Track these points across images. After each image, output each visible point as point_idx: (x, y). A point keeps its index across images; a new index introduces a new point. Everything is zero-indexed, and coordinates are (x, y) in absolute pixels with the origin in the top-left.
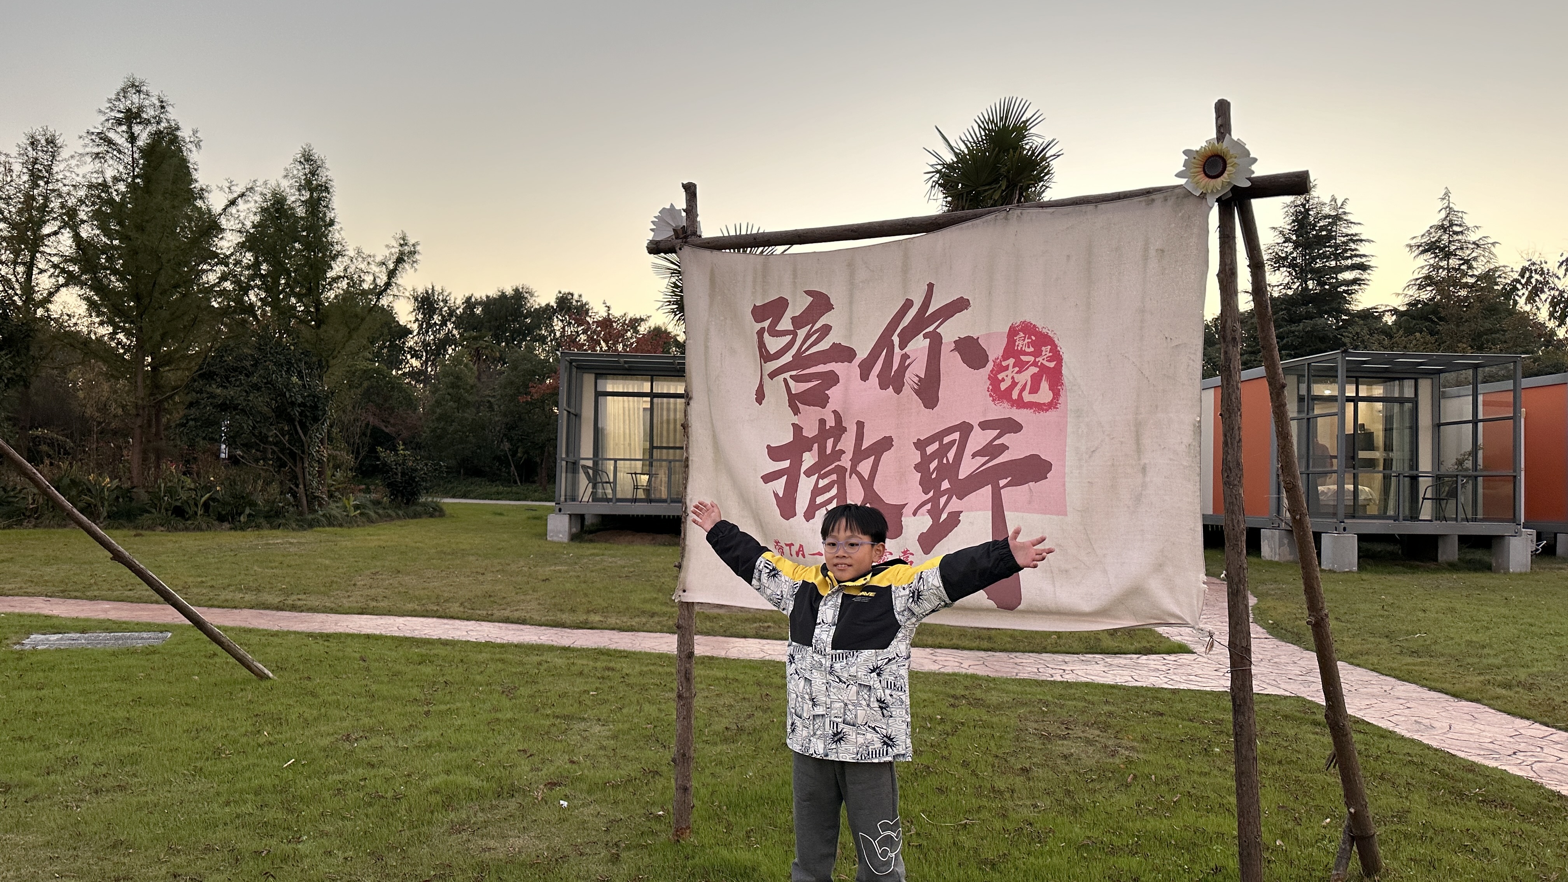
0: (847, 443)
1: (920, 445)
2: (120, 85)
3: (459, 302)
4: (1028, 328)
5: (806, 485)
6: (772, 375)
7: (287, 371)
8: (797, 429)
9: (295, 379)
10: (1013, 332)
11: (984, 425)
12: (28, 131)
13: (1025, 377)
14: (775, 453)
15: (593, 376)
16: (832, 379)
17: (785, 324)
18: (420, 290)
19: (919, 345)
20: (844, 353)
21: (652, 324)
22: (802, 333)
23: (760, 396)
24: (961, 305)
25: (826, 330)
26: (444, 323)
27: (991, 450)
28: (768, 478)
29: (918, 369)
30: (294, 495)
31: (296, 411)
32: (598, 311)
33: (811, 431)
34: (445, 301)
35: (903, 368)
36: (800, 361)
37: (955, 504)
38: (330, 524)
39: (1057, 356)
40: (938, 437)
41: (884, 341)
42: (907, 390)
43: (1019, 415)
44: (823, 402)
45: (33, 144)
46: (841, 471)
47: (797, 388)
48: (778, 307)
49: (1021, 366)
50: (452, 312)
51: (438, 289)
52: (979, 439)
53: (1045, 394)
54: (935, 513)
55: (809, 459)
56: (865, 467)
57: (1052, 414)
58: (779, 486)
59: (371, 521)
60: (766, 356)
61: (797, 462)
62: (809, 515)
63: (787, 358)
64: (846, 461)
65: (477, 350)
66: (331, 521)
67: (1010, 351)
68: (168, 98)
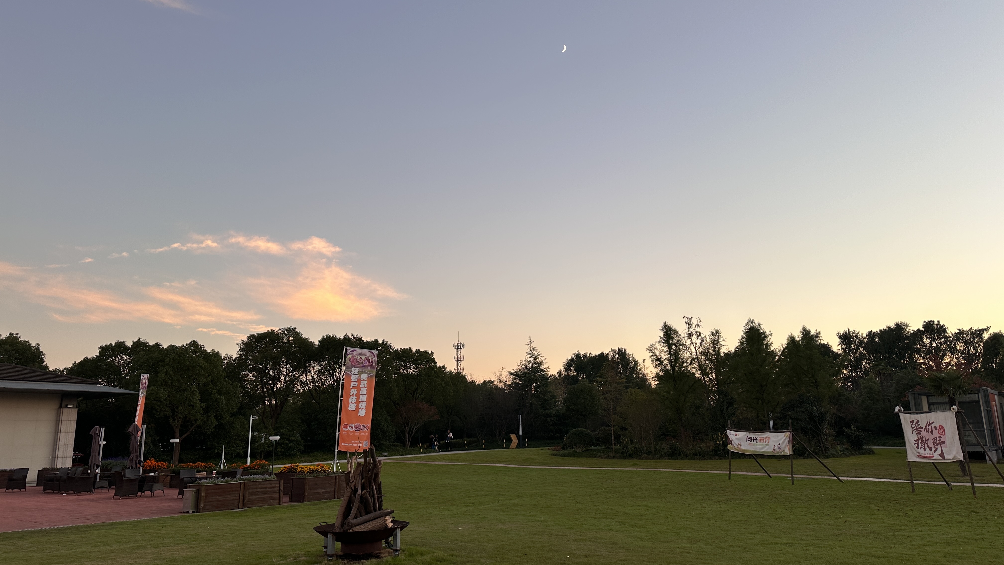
0: (924, 439)
1: (932, 439)
3: (864, 335)
4: (941, 425)
5: (920, 445)
6: (914, 430)
8: (918, 437)
10: (939, 426)
11: (938, 437)
13: (941, 431)
14: (915, 441)
16: (921, 431)
17: (914, 424)
18: (842, 332)
19: (930, 427)
20: (922, 428)
22: (916, 425)
23: (913, 433)
24: (933, 422)
25: (919, 425)
28: (915, 444)
29: (930, 430)
33: (920, 438)
34: (857, 336)
35: (928, 430)
36: (917, 429)
37: (937, 447)
39: (944, 429)
40: (934, 438)
41: (926, 426)
42: (929, 433)
43: (942, 436)
44: (920, 434)
46: (924, 443)
47: (917, 432)
48: (913, 421)
50: (861, 342)
51: (852, 330)
52: (938, 439)
53: (944, 434)
54: (935, 448)
55: (920, 441)
56: (927, 442)
57: (945, 436)
60: (912, 428)
62: (921, 449)
63: (915, 428)
65: (879, 371)
67: (939, 428)
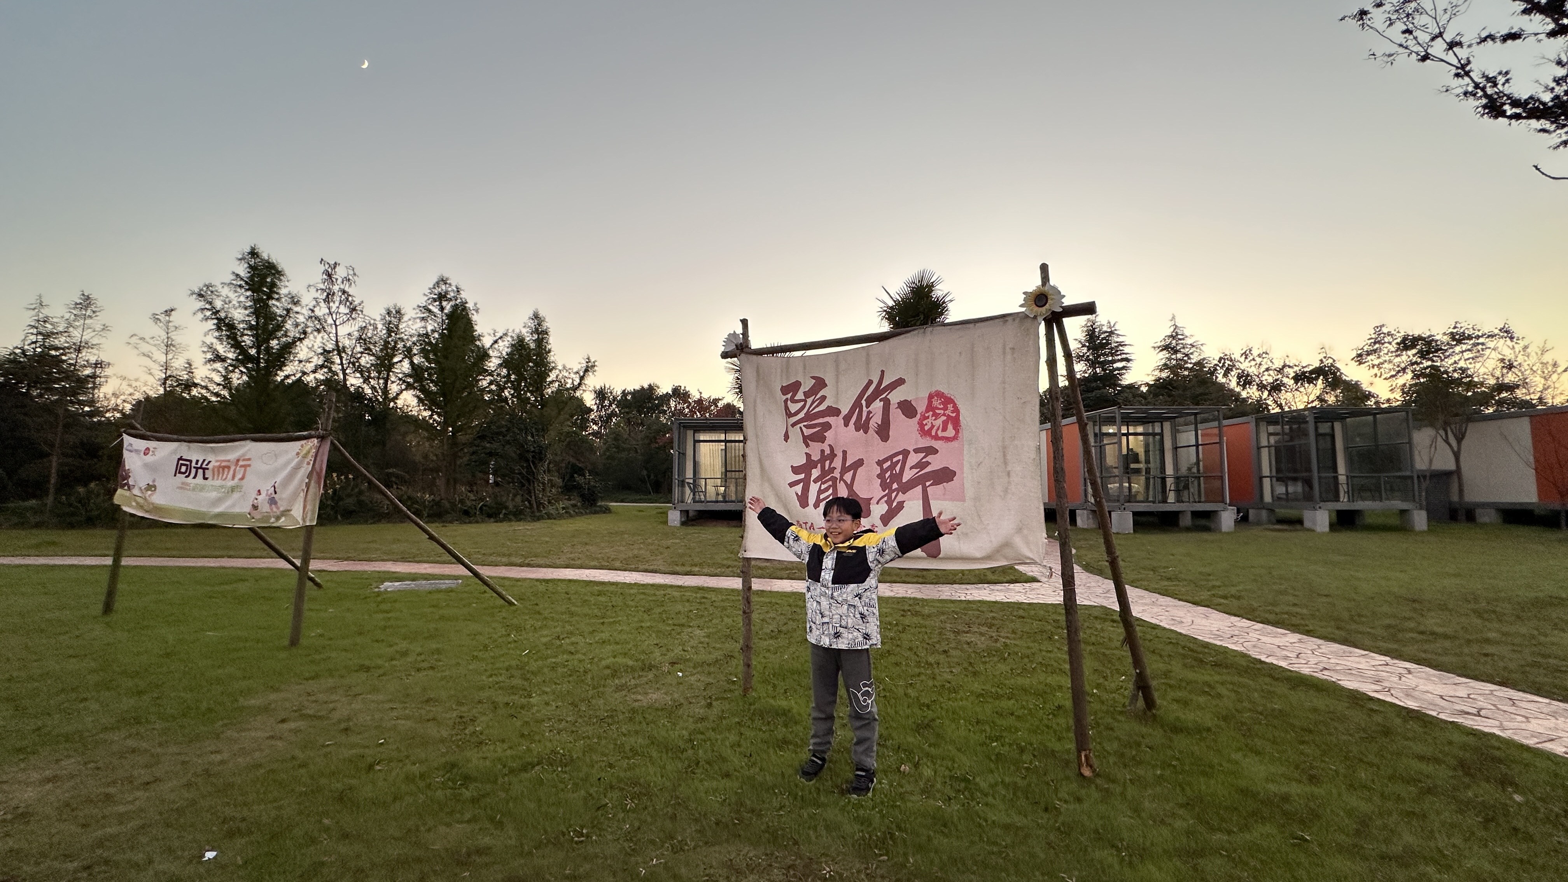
0: (837, 463)
1: (880, 463)
2: (435, 280)
3: (619, 393)
4: (939, 395)
5: (814, 488)
6: (793, 425)
7: (526, 433)
8: (808, 455)
9: (529, 438)
10: (931, 397)
11: (917, 451)
12: (386, 306)
13: (939, 422)
14: (795, 470)
15: (692, 432)
16: (827, 426)
17: (800, 396)
18: (598, 387)
19: (878, 405)
20: (834, 411)
21: (725, 402)
22: (810, 401)
23: (786, 437)
24: (900, 382)
25: (824, 398)
26: (610, 405)
27: (921, 465)
28: (792, 485)
29: (877, 419)
30: (529, 502)
31: (530, 456)
32: (695, 395)
33: (816, 457)
34: (611, 393)
35: (868, 419)
36: (809, 417)
37: (901, 497)
38: (549, 518)
39: (956, 410)
40: (891, 457)
41: (857, 404)
42: (871, 432)
43: (937, 444)
44: (822, 439)
45: (389, 313)
46: (834, 479)
47: (807, 432)
48: (796, 386)
49: (937, 416)
50: (615, 399)
51: (607, 386)
52: (913, 459)
53: (951, 432)
54: (889, 502)
55: (815, 473)
56: (848, 477)
57: (955, 444)
58: (799, 488)
59: (571, 516)
60: (789, 415)
61: (808, 475)
62: (816, 506)
63: (802, 415)
64: (837, 474)
65: (628, 419)
66: (549, 517)
67: (930, 407)
68: (461, 286)
